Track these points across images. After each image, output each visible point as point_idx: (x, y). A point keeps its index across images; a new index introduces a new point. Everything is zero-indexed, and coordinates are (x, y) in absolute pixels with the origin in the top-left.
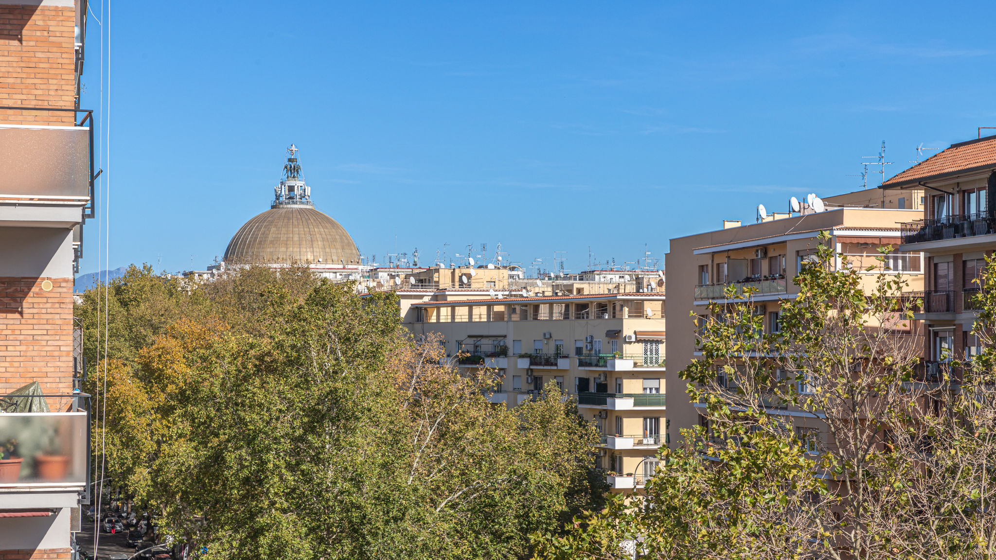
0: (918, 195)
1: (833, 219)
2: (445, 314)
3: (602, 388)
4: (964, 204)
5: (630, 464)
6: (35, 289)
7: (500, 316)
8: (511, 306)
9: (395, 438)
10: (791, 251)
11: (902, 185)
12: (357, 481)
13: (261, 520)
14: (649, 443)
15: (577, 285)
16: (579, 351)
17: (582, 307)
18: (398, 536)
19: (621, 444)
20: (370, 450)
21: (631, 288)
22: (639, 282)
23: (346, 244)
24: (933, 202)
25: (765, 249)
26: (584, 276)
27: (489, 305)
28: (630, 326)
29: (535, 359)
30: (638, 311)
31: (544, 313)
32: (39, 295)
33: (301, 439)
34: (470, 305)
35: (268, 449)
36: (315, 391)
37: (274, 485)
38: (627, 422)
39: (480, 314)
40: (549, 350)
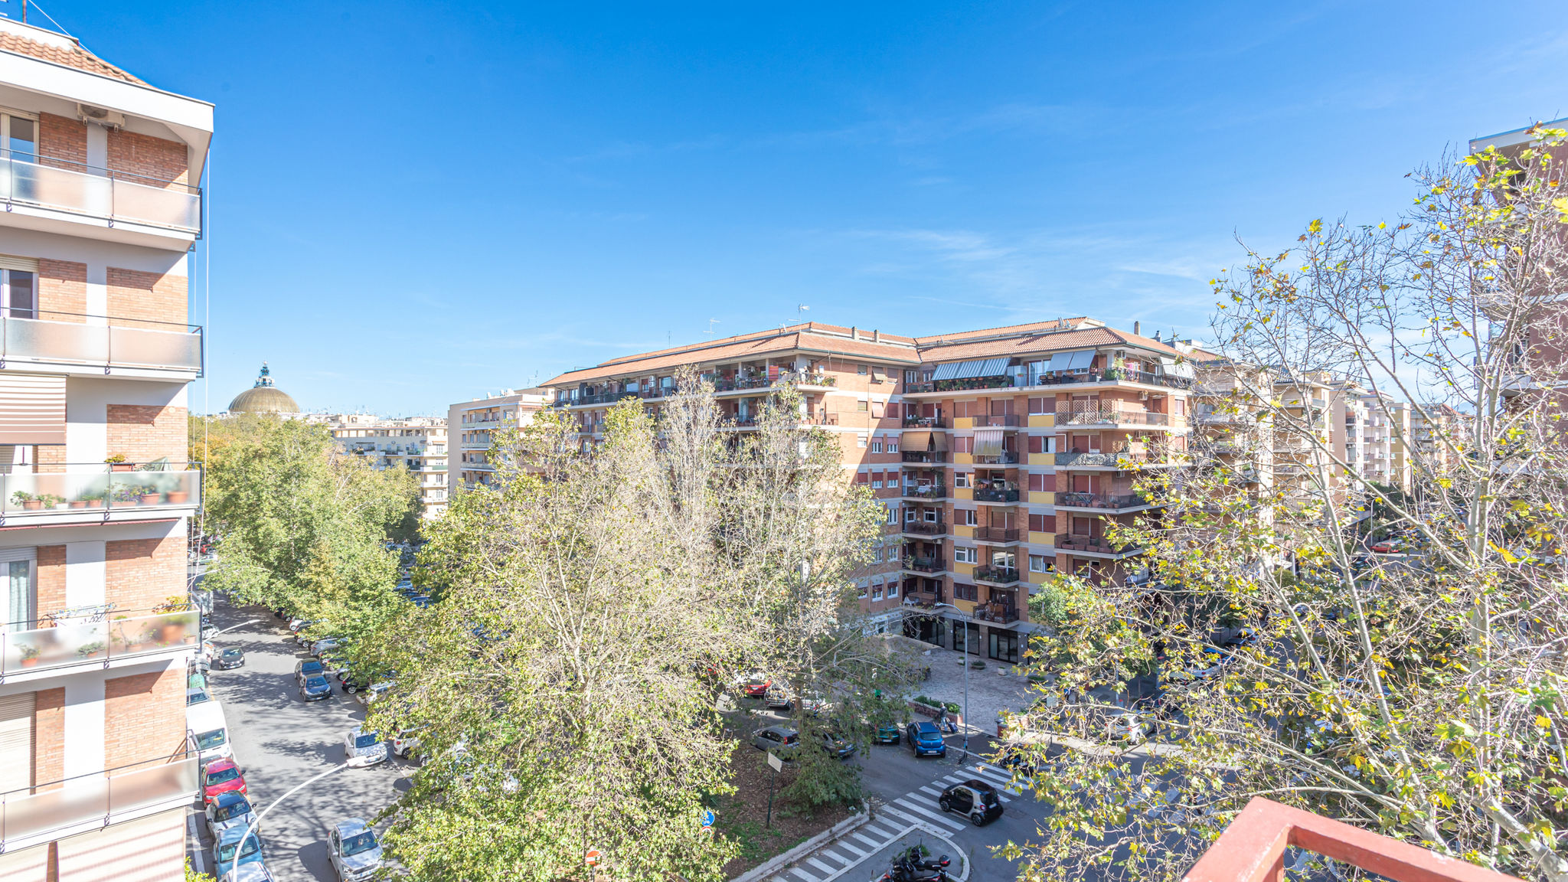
0: (551, 390)
1: (520, 398)
2: (345, 434)
3: (418, 463)
4: (570, 394)
5: (429, 493)
6: (163, 411)
7: (371, 435)
8: (376, 431)
9: (327, 485)
10: (501, 410)
11: (546, 386)
12: (309, 503)
13: (259, 522)
14: (439, 485)
15: (405, 423)
16: (408, 449)
17: (409, 431)
18: (329, 526)
19: (426, 485)
20: (316, 490)
21: (429, 424)
22: (433, 422)
23: (292, 405)
24: (559, 393)
25: (490, 409)
26: (407, 419)
27: (366, 430)
28: (430, 439)
29: (387, 452)
30: (434, 432)
31: (391, 433)
32: (165, 415)
33: (280, 486)
34: (357, 430)
35: (263, 491)
36: (288, 465)
37: (266, 507)
38: (429, 476)
39: (362, 434)
40: (394, 448)
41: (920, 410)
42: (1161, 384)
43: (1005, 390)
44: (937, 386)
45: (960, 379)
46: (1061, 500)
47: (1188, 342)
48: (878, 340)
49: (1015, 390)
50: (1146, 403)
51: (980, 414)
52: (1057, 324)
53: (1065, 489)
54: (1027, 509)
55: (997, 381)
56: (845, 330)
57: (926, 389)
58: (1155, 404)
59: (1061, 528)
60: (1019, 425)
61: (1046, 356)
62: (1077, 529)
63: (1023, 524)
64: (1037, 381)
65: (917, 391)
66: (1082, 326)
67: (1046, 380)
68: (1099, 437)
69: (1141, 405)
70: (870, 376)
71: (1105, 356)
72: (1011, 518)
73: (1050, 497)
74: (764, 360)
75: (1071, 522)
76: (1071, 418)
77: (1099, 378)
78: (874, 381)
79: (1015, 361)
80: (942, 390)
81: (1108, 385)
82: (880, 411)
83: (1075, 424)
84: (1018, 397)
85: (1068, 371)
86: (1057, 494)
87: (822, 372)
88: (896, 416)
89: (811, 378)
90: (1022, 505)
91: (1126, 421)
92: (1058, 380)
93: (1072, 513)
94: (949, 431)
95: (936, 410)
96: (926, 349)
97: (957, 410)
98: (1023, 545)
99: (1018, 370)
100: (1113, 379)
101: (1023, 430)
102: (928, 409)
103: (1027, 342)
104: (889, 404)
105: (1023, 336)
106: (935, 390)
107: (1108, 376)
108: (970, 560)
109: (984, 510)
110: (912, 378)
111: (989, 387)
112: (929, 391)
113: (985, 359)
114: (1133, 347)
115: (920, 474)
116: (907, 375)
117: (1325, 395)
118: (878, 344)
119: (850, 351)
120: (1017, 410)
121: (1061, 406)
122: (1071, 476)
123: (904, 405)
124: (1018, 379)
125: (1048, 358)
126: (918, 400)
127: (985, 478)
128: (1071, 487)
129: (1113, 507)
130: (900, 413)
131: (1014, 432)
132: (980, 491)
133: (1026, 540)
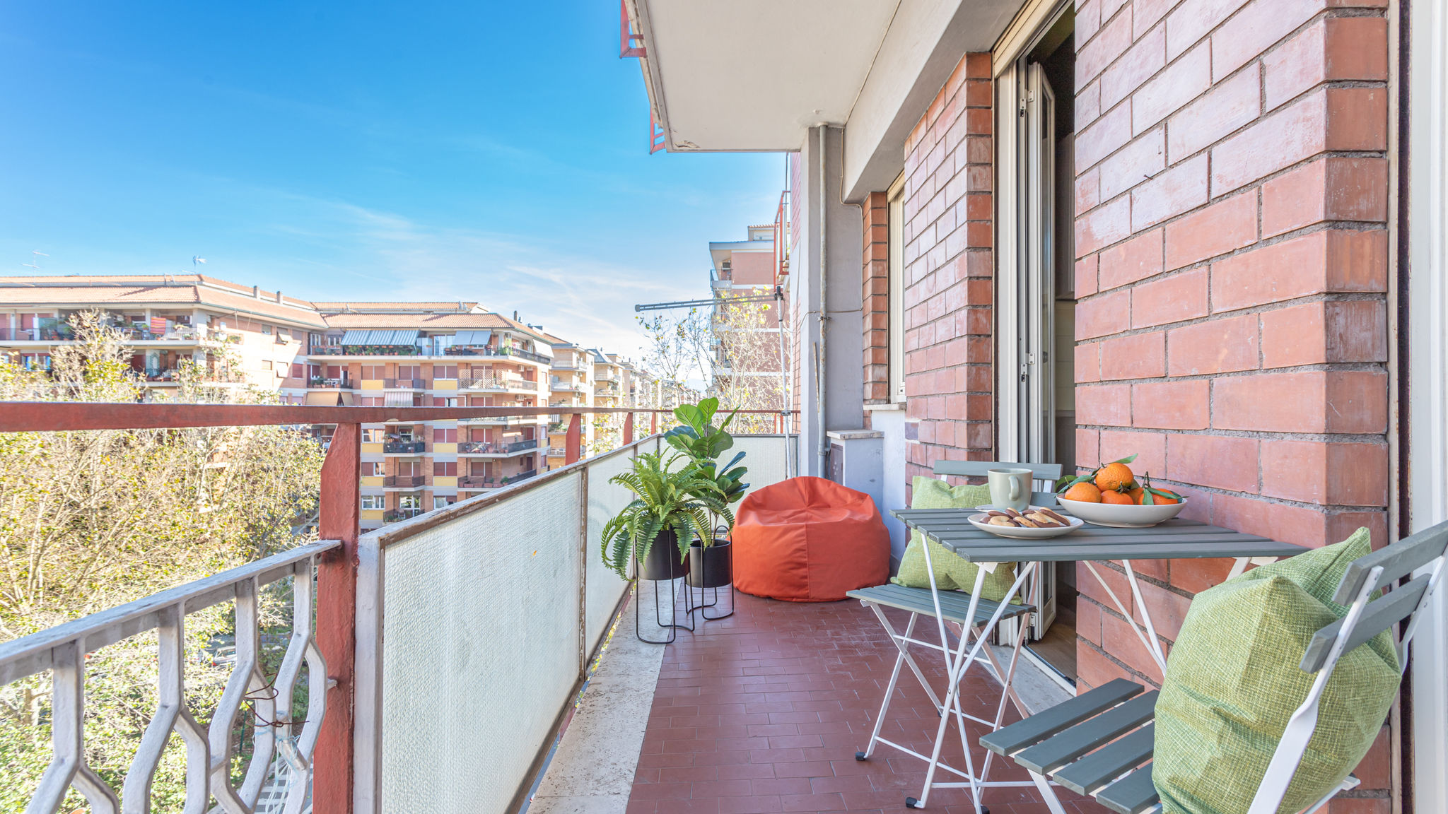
41: (324, 373)
42: (534, 360)
43: (414, 358)
44: (346, 350)
45: (371, 346)
46: (463, 448)
47: (540, 328)
48: (282, 301)
49: (424, 358)
50: (522, 373)
51: (387, 377)
52: (457, 306)
53: (465, 441)
54: (432, 458)
55: (406, 350)
56: (245, 288)
57: (332, 352)
58: (529, 374)
59: (462, 472)
60: (424, 388)
61: (451, 332)
62: (474, 472)
63: (428, 471)
64: (442, 351)
65: (323, 353)
66: (475, 310)
67: (449, 352)
68: (492, 399)
69: (520, 375)
70: (274, 337)
71: (497, 336)
72: (418, 466)
73: (454, 447)
74: (144, 310)
75: (469, 467)
76: (472, 384)
77: (493, 352)
78: (279, 341)
79: (423, 334)
80: (350, 354)
81: (500, 359)
82: (285, 371)
83: (475, 388)
84: (424, 364)
85: (470, 346)
86: (459, 444)
87: (224, 329)
88: (301, 376)
89: (211, 334)
90: (427, 455)
91: (513, 387)
92: (460, 352)
93: (471, 458)
94: (356, 392)
95: (342, 373)
96: (331, 315)
97: (364, 373)
98: (428, 488)
99: (425, 342)
100: (505, 354)
101: (428, 392)
102: (333, 371)
103: (432, 319)
104: (294, 364)
105: (428, 312)
106: (344, 354)
107: (501, 352)
108: (377, 506)
109: (392, 462)
110: (318, 340)
111: (399, 354)
112: (338, 354)
113: (395, 330)
114: (518, 331)
115: (325, 431)
116: (312, 338)
117: (620, 372)
118: (281, 305)
119: (256, 311)
120: (423, 375)
121: (464, 373)
122: (470, 429)
123: (309, 366)
124: (425, 349)
125: (453, 334)
126: (323, 363)
127: (393, 433)
128: (470, 438)
129: (504, 452)
130: (305, 373)
131: (420, 394)
132: (390, 445)
133: (431, 484)
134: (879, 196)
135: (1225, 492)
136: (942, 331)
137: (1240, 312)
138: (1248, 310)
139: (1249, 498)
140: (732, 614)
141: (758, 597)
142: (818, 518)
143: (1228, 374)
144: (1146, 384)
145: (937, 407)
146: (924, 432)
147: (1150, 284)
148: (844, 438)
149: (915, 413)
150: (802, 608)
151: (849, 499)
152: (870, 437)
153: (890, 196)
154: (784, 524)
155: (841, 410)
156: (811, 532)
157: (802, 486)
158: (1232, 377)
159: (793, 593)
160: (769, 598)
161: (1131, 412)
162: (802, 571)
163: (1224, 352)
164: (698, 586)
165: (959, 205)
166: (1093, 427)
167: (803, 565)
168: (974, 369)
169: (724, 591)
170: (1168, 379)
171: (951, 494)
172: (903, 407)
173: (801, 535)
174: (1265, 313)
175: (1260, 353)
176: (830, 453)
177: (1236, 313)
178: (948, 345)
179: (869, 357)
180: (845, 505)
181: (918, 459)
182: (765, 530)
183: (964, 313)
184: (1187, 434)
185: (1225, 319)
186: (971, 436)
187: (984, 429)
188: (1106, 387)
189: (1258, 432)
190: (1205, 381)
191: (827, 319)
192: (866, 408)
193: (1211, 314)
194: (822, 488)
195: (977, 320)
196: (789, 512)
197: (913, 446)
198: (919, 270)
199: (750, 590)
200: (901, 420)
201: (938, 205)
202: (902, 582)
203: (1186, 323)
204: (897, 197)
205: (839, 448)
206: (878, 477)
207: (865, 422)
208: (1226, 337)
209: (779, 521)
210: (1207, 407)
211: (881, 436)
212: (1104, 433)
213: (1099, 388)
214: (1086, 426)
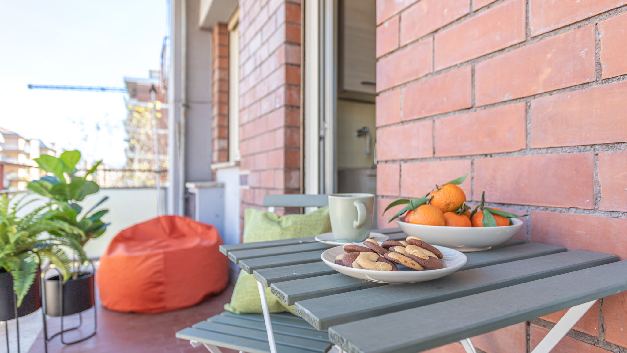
134: (223, 26)
135: (546, 208)
136: (266, 106)
137: (568, 28)
138: (579, 24)
139: (580, 213)
140: (94, 334)
141: (123, 313)
142: (176, 245)
143: (550, 93)
144: (451, 116)
145: (261, 161)
146: (253, 180)
147: (455, 26)
148: (197, 187)
149: (246, 167)
150: (159, 319)
151: (200, 230)
152: (215, 186)
153: (231, 26)
154: (148, 252)
155: (196, 168)
156: (168, 257)
157: (164, 222)
158: (555, 96)
159: (152, 306)
160: (132, 312)
161: (434, 144)
162: (160, 289)
163: (547, 71)
164: (57, 315)
165: (279, 12)
166: (394, 161)
167: (160, 284)
168: (289, 131)
169: (88, 315)
170: (474, 109)
171: (279, 223)
172: (238, 164)
173: (160, 260)
174: (602, 23)
175: (599, 64)
176: (188, 198)
177: (560, 31)
178: (270, 115)
179: (216, 133)
180: (196, 234)
181: (249, 199)
182: (130, 258)
183: (282, 90)
184: (496, 157)
185: (547, 39)
186: (287, 179)
187: (295, 175)
188: (406, 126)
189: (592, 146)
190: (521, 104)
191: (187, 106)
192: (213, 167)
193: (529, 38)
194: (179, 224)
195: (291, 95)
196: (153, 242)
197: (245, 191)
198: (249, 67)
199: (117, 308)
200: (236, 173)
201: (264, 17)
202: (235, 310)
203: (497, 53)
204: (235, 27)
205: (193, 194)
206: (221, 214)
207: (213, 176)
208: (549, 56)
209: (144, 249)
210: (524, 129)
211: (223, 186)
212: (404, 166)
213: (400, 127)
214: (386, 162)
